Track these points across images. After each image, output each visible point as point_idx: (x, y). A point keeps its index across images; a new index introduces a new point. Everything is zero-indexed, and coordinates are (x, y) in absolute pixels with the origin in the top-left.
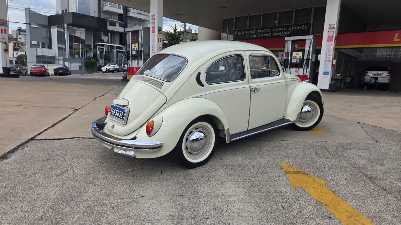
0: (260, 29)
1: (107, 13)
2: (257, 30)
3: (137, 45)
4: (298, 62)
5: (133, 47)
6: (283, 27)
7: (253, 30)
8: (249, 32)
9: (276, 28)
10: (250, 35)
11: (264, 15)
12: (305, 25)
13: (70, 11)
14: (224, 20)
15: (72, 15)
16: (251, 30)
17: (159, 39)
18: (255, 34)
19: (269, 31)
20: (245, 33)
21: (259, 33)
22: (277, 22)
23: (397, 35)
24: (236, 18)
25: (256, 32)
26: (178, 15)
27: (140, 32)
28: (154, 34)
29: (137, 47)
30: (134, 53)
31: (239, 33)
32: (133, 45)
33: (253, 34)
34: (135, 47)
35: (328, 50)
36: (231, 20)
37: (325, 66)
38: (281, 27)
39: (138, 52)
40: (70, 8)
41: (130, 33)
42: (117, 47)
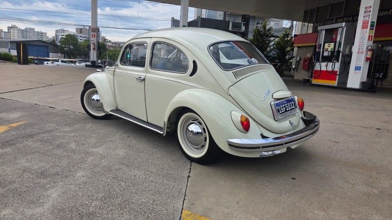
4: (330, 54)
35: (362, 38)
37: (358, 59)
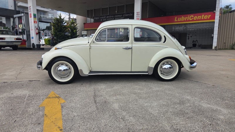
0: (108, 16)
1: (20, 7)
2: (106, 16)
3: (21, 25)
5: (19, 27)
6: (120, 14)
7: (104, 16)
8: (102, 18)
9: (116, 15)
10: (103, 19)
11: (109, 7)
12: (131, 13)
14: (88, 11)
16: (103, 16)
18: (105, 19)
19: (113, 17)
20: (100, 18)
21: (108, 18)
22: (116, 12)
23: (176, 18)
24: (95, 9)
25: (106, 17)
27: (22, 17)
28: (31, 18)
29: (22, 27)
30: (20, 31)
31: (97, 18)
32: (19, 25)
33: (104, 19)
34: (21, 26)
36: (92, 10)
38: (119, 15)
39: (22, 29)
41: (17, 18)
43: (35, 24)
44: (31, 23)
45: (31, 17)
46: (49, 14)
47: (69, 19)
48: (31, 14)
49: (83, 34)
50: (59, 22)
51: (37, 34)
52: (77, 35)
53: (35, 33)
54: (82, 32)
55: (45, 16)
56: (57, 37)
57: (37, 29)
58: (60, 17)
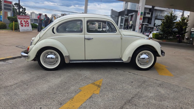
13: (128, 9)
15: (128, 11)
17: (140, 18)
26: (171, 5)
27: (133, 15)
30: (130, 26)
32: (130, 22)
40: (128, 8)
41: (130, 16)
42: (146, 24)
43: (141, 20)
44: (138, 19)
45: (139, 15)
46: (165, 13)
47: (182, 16)
48: (139, 13)
49: (192, 31)
50: (169, 19)
51: (140, 28)
52: (186, 31)
53: (139, 28)
54: (192, 29)
55: (161, 14)
56: (164, 33)
57: (141, 24)
58: (171, 14)
